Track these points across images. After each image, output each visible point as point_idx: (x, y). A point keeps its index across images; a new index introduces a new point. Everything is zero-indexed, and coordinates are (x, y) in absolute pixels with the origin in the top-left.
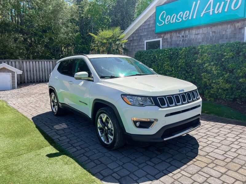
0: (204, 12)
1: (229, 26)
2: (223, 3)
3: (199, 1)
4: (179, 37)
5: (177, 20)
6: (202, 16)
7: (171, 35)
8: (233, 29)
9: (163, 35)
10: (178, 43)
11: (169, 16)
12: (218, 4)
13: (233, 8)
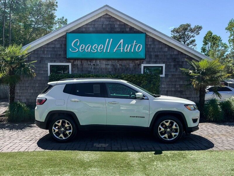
0: (116, 49)
1: (131, 62)
2: (130, 45)
3: (111, 40)
4: (90, 64)
5: (92, 50)
6: (114, 51)
7: (82, 62)
8: (134, 64)
9: (72, 61)
10: (89, 70)
11: (84, 46)
12: (127, 45)
13: (137, 50)
